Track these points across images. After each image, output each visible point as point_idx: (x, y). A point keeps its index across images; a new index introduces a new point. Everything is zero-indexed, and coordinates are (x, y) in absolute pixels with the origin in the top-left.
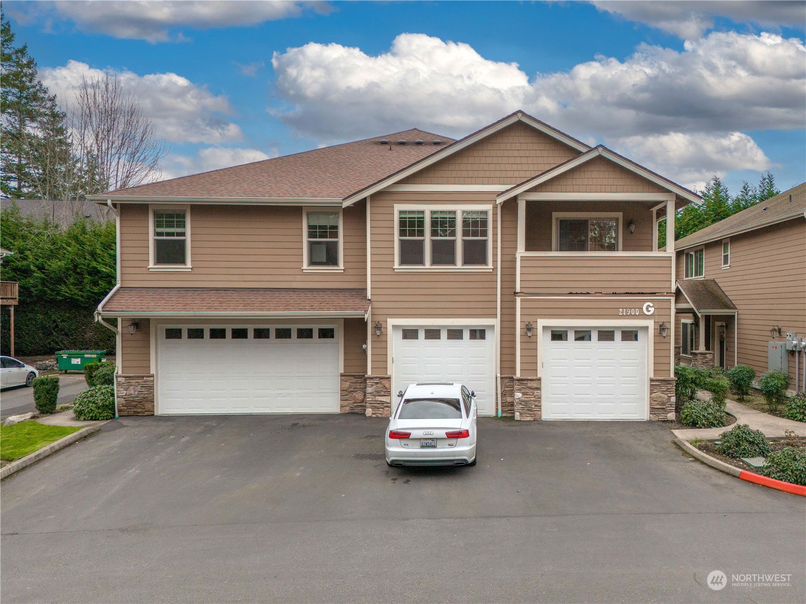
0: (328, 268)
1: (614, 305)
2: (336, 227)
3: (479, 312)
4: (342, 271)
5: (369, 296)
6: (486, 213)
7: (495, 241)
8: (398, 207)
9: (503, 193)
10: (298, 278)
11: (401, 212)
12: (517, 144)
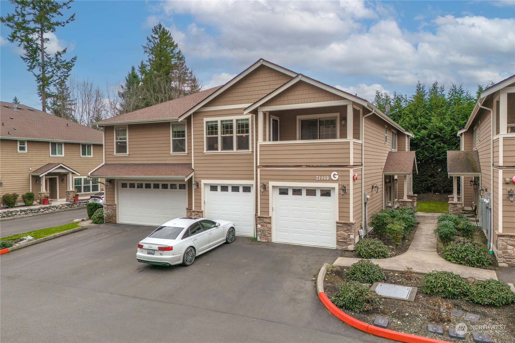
0: (181, 153)
1: (313, 173)
2: (184, 132)
3: (245, 176)
4: (187, 154)
5: (193, 167)
6: (247, 120)
7: (253, 136)
8: (206, 120)
9: (247, 108)
10: (169, 158)
11: (207, 122)
12: (264, 78)
